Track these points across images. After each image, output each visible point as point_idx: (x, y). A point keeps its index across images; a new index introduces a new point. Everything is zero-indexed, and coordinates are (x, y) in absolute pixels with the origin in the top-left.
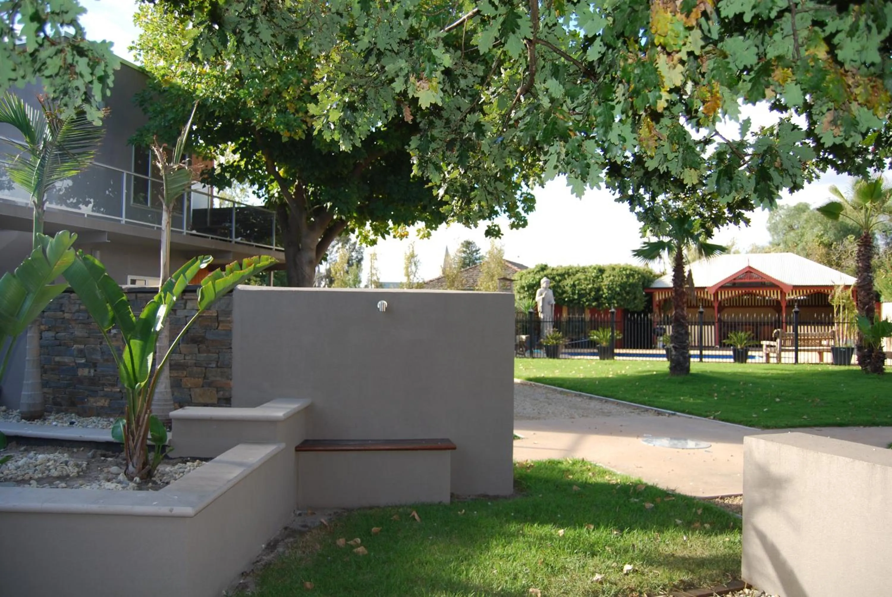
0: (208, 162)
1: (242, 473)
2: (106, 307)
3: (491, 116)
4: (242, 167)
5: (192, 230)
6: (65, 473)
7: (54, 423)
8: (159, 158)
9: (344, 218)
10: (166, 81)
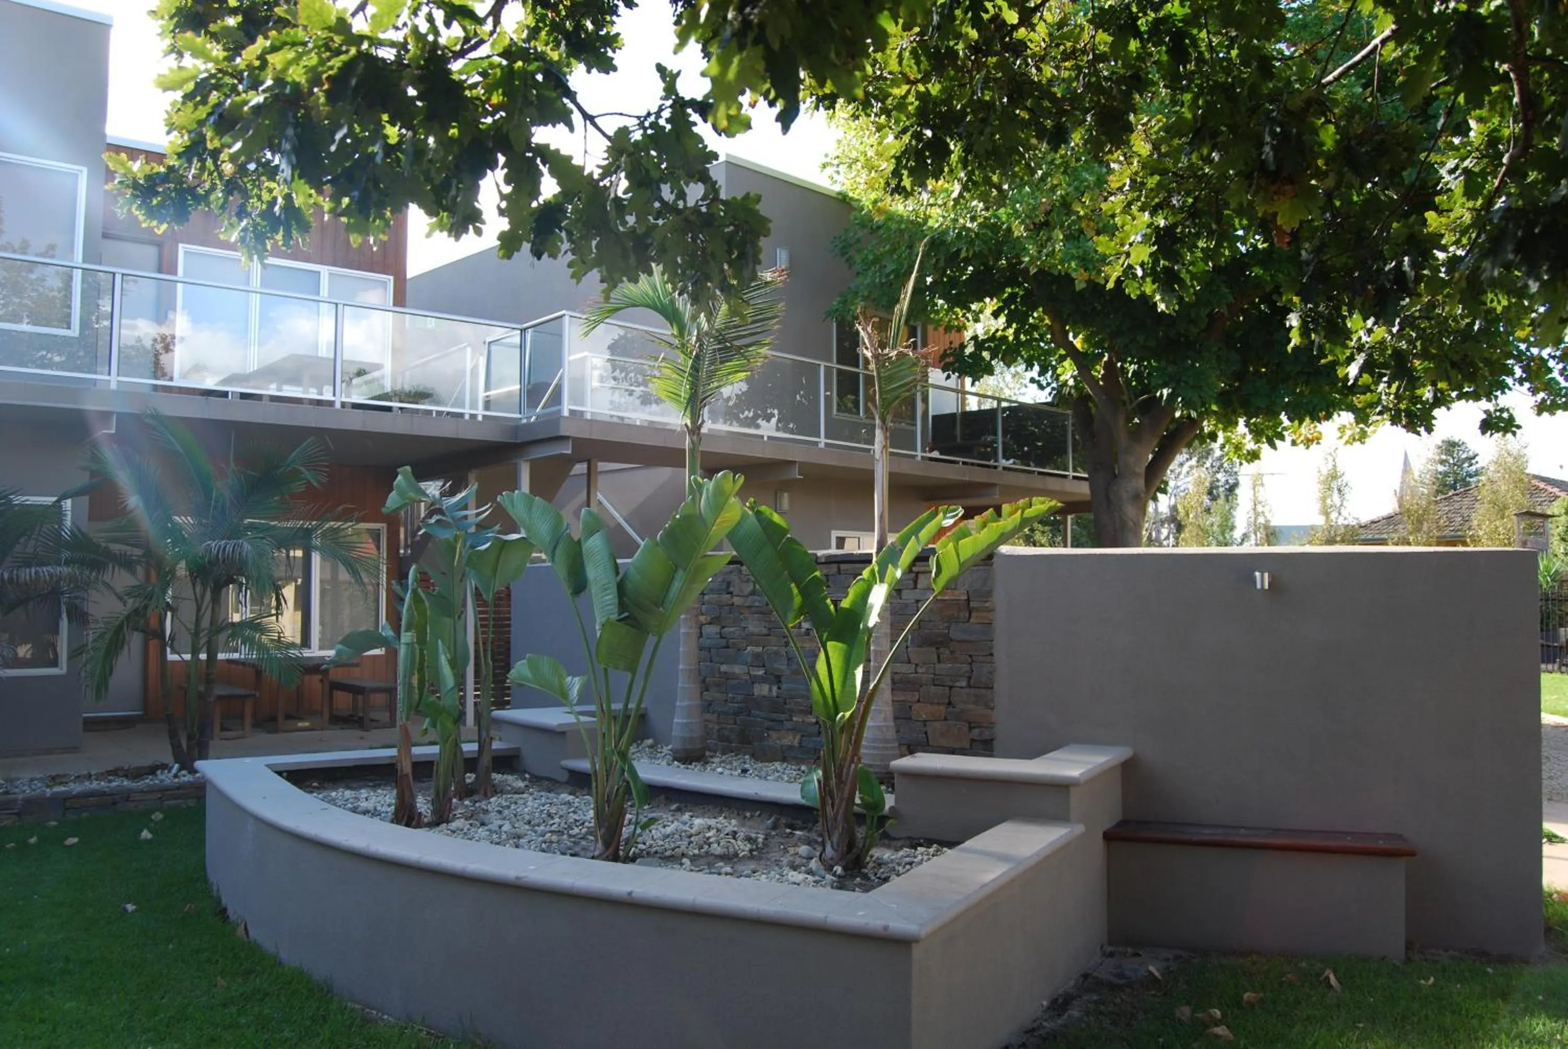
0: (953, 335)
1: (1004, 873)
2: (790, 589)
3: (1453, 215)
4: (1011, 338)
5: (931, 450)
6: (731, 850)
7: (719, 770)
8: (866, 341)
9: (1194, 414)
10: (879, 211)
